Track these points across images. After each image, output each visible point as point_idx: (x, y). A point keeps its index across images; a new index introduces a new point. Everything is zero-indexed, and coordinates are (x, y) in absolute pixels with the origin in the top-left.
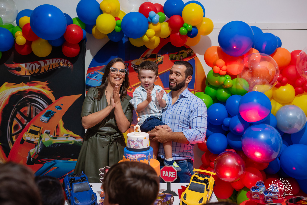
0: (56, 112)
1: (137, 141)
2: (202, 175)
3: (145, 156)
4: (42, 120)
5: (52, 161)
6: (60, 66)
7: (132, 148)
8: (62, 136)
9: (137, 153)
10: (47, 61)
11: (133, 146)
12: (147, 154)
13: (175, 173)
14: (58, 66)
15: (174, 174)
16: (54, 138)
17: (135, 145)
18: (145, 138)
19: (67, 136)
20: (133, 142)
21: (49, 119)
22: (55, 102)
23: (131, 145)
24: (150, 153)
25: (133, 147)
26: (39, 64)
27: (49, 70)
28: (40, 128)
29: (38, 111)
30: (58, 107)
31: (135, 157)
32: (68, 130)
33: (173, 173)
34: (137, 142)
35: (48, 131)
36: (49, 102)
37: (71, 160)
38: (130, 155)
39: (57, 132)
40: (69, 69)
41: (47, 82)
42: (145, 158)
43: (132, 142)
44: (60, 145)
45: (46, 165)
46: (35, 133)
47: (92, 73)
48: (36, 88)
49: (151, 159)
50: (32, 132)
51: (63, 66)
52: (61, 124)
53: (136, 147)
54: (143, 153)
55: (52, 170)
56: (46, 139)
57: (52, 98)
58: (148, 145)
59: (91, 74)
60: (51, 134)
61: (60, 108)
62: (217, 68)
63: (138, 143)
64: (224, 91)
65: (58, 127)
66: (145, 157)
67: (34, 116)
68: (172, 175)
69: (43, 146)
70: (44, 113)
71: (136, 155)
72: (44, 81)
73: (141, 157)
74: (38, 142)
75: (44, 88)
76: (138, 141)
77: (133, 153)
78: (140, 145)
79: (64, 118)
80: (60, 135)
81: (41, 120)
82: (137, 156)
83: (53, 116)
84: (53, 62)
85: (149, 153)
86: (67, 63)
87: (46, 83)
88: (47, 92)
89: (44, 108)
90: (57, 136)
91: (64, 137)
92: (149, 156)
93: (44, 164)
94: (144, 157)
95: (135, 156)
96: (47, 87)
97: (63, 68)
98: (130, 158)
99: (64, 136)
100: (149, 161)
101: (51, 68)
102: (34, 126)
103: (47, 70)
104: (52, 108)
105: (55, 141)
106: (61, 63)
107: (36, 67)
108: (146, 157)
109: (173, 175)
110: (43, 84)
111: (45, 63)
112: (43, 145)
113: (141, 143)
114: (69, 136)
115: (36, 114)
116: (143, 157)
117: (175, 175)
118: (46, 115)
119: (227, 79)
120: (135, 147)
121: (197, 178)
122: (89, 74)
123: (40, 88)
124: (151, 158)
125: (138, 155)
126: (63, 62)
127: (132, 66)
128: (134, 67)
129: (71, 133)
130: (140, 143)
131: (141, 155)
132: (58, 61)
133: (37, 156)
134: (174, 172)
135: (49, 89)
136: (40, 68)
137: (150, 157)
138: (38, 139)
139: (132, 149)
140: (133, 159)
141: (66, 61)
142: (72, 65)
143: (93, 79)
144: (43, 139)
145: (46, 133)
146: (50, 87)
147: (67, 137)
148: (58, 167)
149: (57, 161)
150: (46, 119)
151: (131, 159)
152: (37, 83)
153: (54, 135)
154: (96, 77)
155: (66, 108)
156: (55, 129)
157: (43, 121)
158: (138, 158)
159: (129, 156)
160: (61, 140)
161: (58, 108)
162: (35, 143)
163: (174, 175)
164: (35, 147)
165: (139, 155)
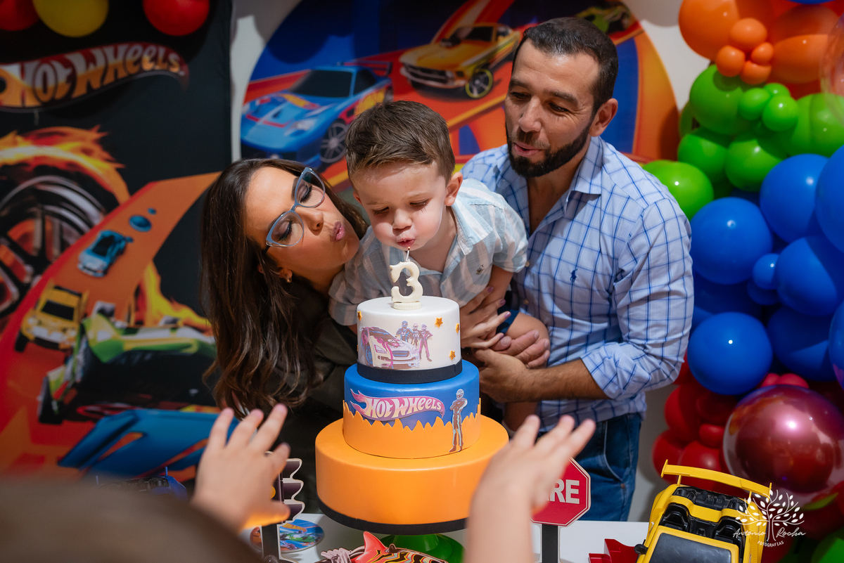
0: (131, 240)
1: (399, 333)
2: (705, 493)
3: (439, 406)
4: (85, 267)
5: (123, 413)
6: (141, 70)
7: (380, 366)
8: (156, 322)
9: (399, 390)
10: (97, 53)
11: (383, 358)
12: (448, 398)
13: (582, 488)
14: (133, 70)
15: (576, 492)
16: (130, 331)
17: (392, 353)
18: (439, 322)
19: (174, 324)
20: (383, 337)
21: (111, 265)
22: (128, 204)
23: (375, 355)
24: (460, 392)
25: (385, 362)
26: (68, 64)
27: (102, 87)
28: (80, 295)
29: (70, 234)
30: (138, 220)
31: (393, 410)
32: (177, 305)
33: (573, 487)
34: (399, 338)
35: (108, 306)
36: (107, 202)
37: (190, 410)
38: (368, 400)
39: (137, 309)
40: (171, 80)
41: (99, 131)
42: (437, 413)
43: (379, 341)
44: (148, 357)
45: (105, 426)
46: (64, 312)
47: (262, 102)
48: (61, 152)
49: (469, 419)
50: (53, 309)
51: (153, 70)
52: (152, 281)
53: (398, 363)
54: (430, 389)
55: (126, 442)
56: (103, 333)
57: (118, 187)
58: (453, 356)
59: (258, 103)
60: (119, 318)
61: (145, 224)
62: (732, 55)
63: (406, 346)
64: (757, 149)
65: (139, 293)
66: (439, 408)
67: (56, 251)
68: (564, 492)
69: (92, 359)
70: (92, 244)
71: (396, 401)
72: (87, 127)
73: (421, 409)
74: (75, 344)
75: (87, 152)
76: (404, 334)
77: (383, 389)
78: (417, 355)
79: (161, 261)
80: (148, 321)
81: (80, 266)
82: (402, 403)
83: (121, 252)
84: (116, 55)
85: (455, 390)
86: (166, 59)
87: (93, 135)
88: (99, 166)
89: (90, 224)
90: (140, 323)
91: (163, 328)
92: (457, 406)
93: (96, 421)
94: (433, 407)
95: (392, 403)
96: (97, 149)
97: (153, 79)
98: (368, 413)
99: (162, 323)
100: (456, 427)
101: (110, 79)
102: (58, 288)
103: (96, 85)
104: (118, 225)
105: (132, 342)
106: (146, 58)
107: (57, 74)
108: (443, 411)
109: (568, 495)
110: (82, 139)
111: (90, 60)
112: (91, 357)
113: (419, 342)
114: (180, 323)
115: (64, 246)
116: (427, 407)
117: (581, 496)
118: (100, 250)
119: (772, 96)
120: (392, 360)
121: (683, 510)
122: (253, 105)
123: (74, 151)
124: (465, 412)
125: (405, 400)
126: (153, 54)
127: (403, 72)
128: (413, 74)
129: (186, 313)
130: (416, 342)
131: (417, 399)
132: (135, 52)
133: (74, 393)
134: (577, 483)
135: (106, 155)
136: (72, 79)
137: (462, 411)
138: (73, 334)
139: (377, 369)
140: (380, 416)
141: (162, 51)
142: (186, 67)
143: (267, 123)
144: (91, 334)
145: (102, 312)
146: (111, 148)
147: (175, 329)
148: (145, 435)
149: (140, 411)
150: (97, 263)
151: (374, 416)
152: (63, 134)
153: (129, 321)
154: (276, 116)
155: (165, 224)
156: (131, 300)
157: (89, 269)
158: (403, 414)
159: (364, 405)
160: (153, 337)
161: (140, 225)
162: (65, 350)
163: (573, 496)
164: (65, 361)
165: (411, 400)
